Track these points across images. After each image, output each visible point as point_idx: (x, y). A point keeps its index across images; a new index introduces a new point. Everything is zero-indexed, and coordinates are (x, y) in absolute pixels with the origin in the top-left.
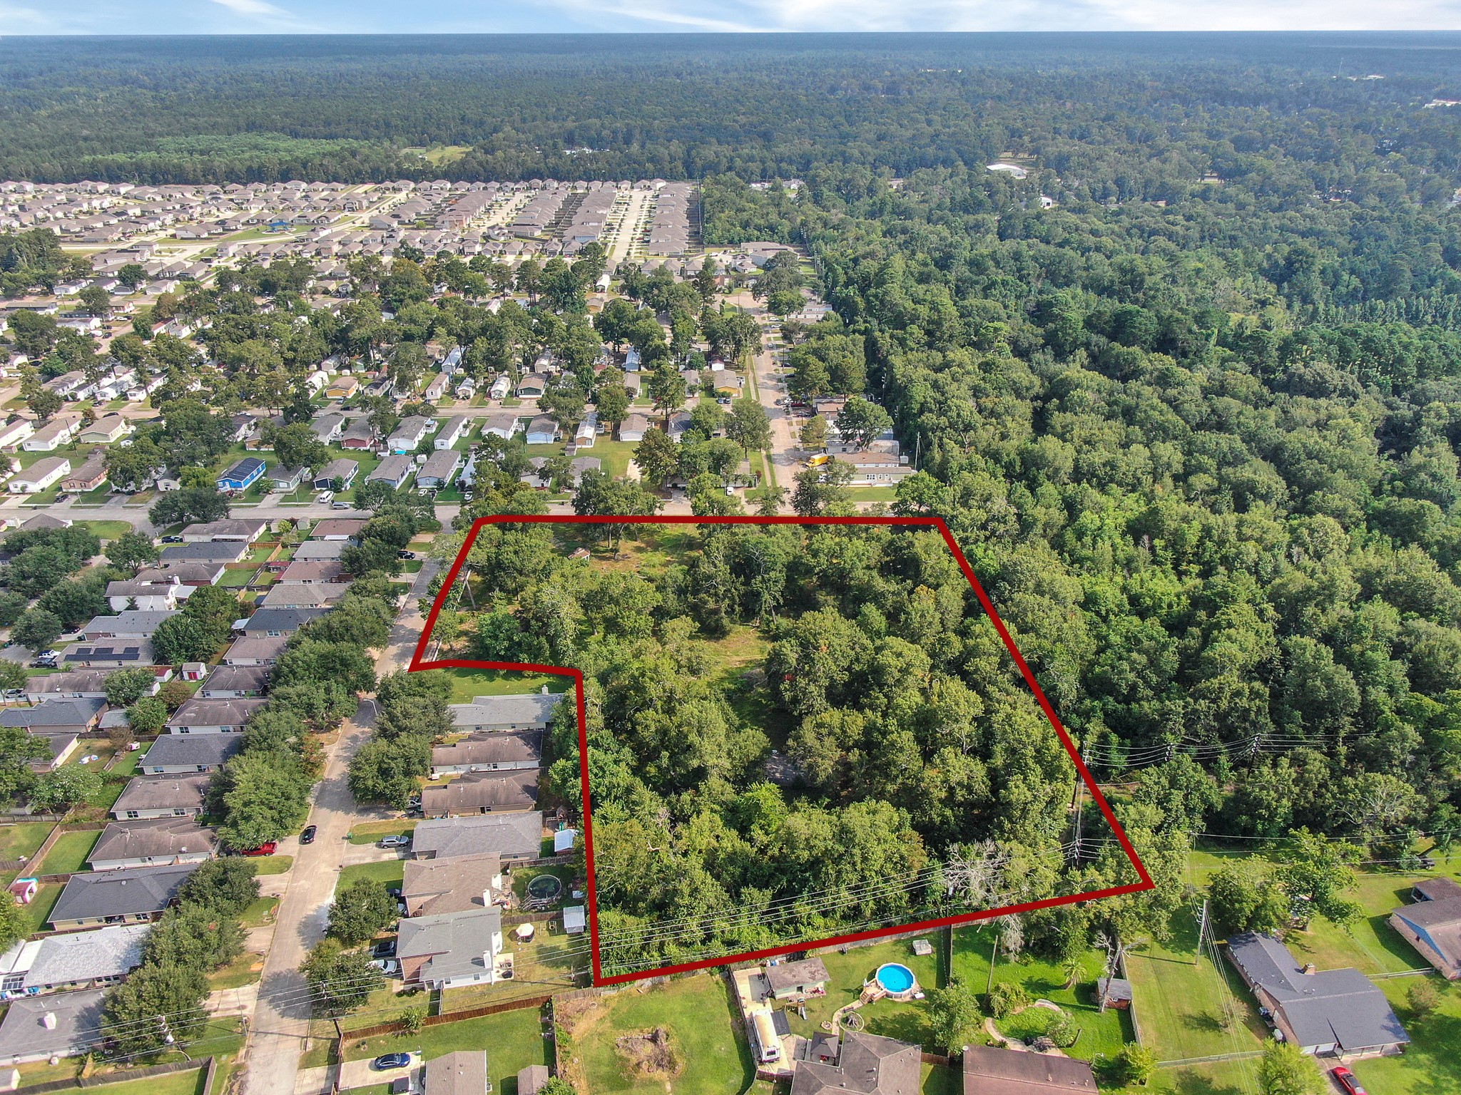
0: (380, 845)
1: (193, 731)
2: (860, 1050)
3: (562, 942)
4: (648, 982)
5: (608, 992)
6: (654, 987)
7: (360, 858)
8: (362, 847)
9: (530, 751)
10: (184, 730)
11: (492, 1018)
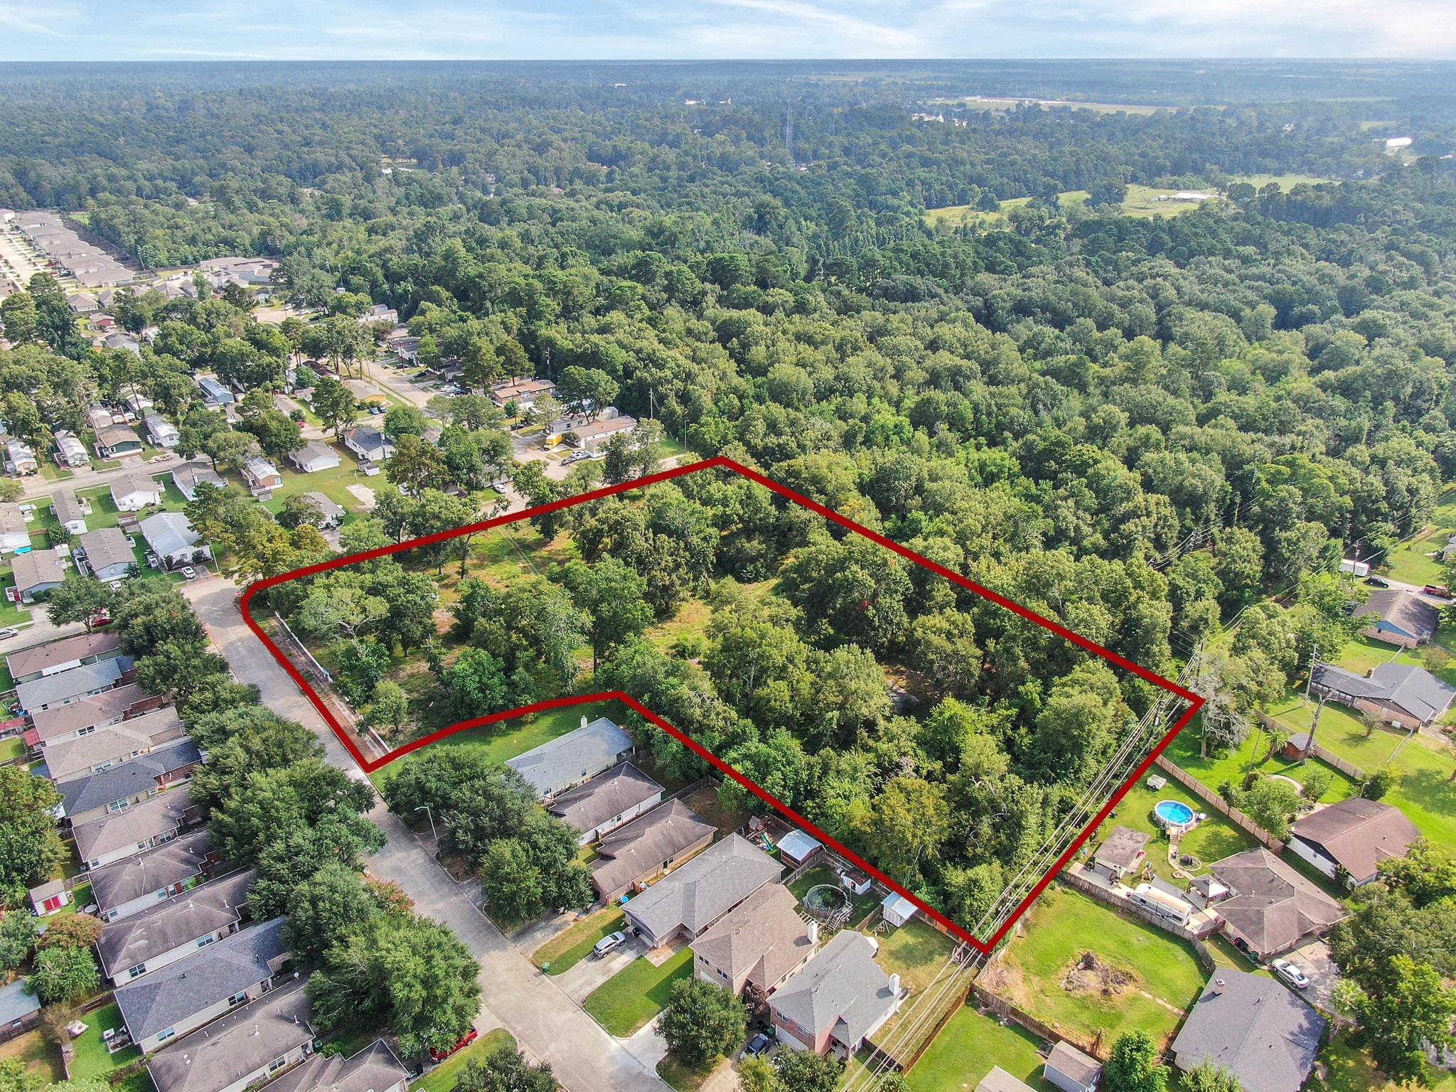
0: (595, 955)
1: (151, 965)
2: (1242, 872)
3: (903, 938)
4: (1018, 925)
5: (1001, 953)
6: (1026, 926)
7: (588, 983)
8: (572, 972)
9: (647, 785)
10: (138, 970)
11: (941, 1040)
